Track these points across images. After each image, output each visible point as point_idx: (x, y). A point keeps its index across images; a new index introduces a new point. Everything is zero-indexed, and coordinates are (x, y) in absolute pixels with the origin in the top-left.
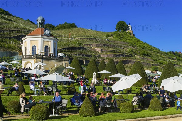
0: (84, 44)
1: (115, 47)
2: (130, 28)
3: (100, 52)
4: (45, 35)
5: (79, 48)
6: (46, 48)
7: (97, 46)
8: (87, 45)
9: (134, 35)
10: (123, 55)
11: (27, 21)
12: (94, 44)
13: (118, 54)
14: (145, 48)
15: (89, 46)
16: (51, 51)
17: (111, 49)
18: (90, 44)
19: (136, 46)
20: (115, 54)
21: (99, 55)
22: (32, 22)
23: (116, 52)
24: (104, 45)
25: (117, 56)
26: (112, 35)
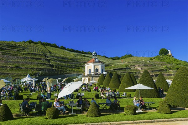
0: (130, 66)
1: (152, 65)
2: (170, 52)
3: (140, 70)
4: (96, 62)
5: (125, 69)
6: (97, 70)
7: (139, 66)
8: (132, 66)
9: (173, 57)
10: (158, 71)
11: (103, 57)
12: (137, 65)
13: (154, 70)
14: (180, 64)
15: (133, 67)
16: (100, 72)
17: (149, 67)
18: (134, 66)
19: (172, 64)
20: (152, 70)
21: (139, 72)
22: (106, 57)
23: (153, 69)
24: (144, 65)
25: (153, 71)
26: (154, 59)
